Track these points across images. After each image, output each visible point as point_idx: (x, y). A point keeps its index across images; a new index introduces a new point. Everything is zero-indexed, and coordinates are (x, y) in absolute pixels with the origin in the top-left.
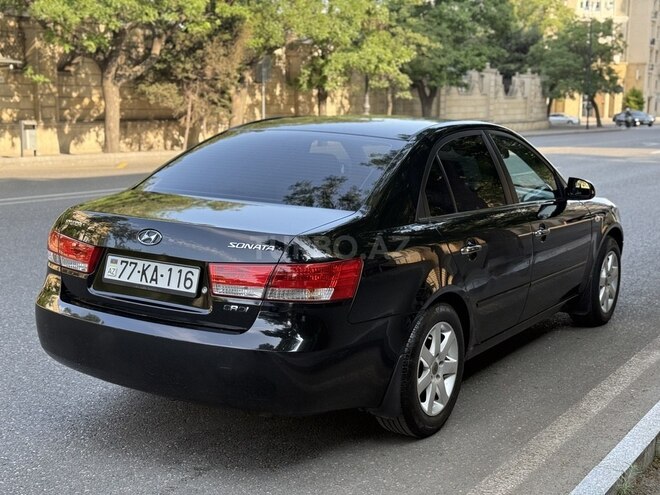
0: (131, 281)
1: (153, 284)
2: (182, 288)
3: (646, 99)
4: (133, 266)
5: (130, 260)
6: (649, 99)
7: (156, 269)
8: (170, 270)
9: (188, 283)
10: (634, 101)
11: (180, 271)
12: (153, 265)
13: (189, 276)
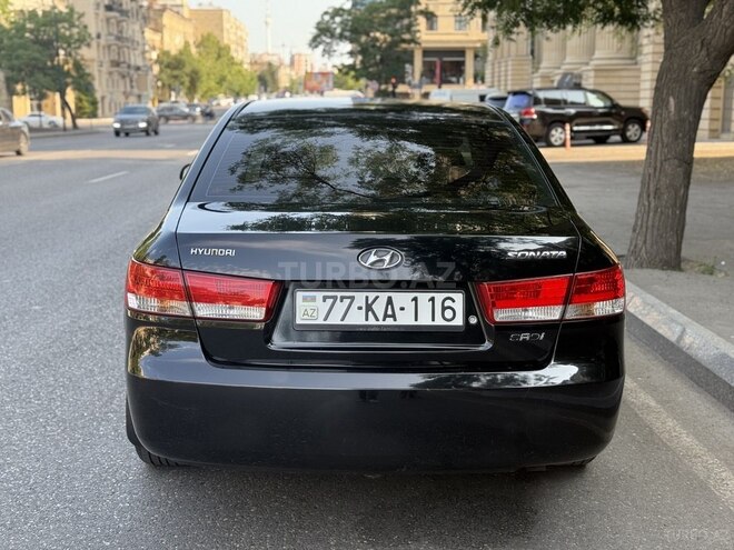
0: (348, 321)
1: (389, 321)
2: (439, 321)
3: (99, 99)
4: (347, 301)
5: (339, 294)
6: (103, 98)
7: (390, 301)
8: (415, 299)
9: (449, 314)
10: (87, 101)
11: (432, 299)
12: (384, 296)
13: (448, 303)
